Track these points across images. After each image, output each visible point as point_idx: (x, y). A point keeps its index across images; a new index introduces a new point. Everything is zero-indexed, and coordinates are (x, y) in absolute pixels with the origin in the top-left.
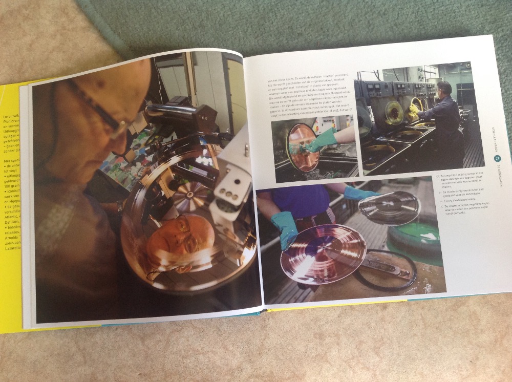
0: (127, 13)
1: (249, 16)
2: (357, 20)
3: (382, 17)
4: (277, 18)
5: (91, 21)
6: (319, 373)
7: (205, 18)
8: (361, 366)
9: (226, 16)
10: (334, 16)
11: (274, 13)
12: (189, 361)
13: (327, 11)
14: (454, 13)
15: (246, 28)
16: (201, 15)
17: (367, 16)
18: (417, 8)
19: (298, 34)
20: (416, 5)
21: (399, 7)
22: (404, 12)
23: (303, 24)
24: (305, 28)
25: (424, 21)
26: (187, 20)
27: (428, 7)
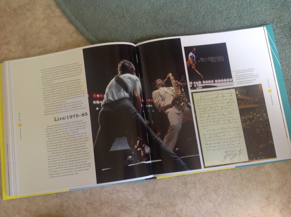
1: (149, 11)
3: (220, 14)
4: (164, 13)
8: (207, 200)
11: (162, 10)
12: (114, 196)
13: (190, 10)
16: (123, 10)
18: (238, 10)
19: (175, 22)
20: (238, 8)
21: (229, 8)
22: (232, 11)
23: (178, 16)
24: (179, 18)
25: (242, 16)
26: (116, 13)
27: (245, 9)
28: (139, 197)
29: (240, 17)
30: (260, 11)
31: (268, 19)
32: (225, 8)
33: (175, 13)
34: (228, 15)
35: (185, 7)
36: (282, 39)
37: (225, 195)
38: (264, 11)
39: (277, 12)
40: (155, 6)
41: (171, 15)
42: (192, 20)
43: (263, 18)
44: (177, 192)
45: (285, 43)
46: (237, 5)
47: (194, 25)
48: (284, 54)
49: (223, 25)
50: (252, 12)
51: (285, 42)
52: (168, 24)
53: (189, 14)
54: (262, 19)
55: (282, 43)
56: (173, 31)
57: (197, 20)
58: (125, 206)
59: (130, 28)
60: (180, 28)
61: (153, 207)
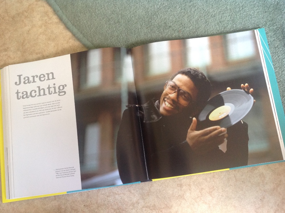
0: (80, 15)
1: (143, 17)
2: (200, 20)
3: (213, 18)
5: (61, 19)
6: (180, 205)
7: (120, 18)
8: (202, 202)
9: (131, 17)
10: (188, 17)
12: (110, 198)
13: (184, 14)
15: (142, 23)
16: (118, 16)
17: (205, 17)
18: (231, 13)
19: (169, 26)
20: (231, 11)
21: (222, 12)
22: (225, 15)
23: (172, 21)
24: (172, 23)
25: (235, 20)
26: (111, 19)
27: (237, 13)
28: (135, 200)
29: (233, 20)
30: (252, 15)
31: (261, 22)
32: (218, 12)
33: (169, 18)
34: (221, 19)
35: (179, 12)
36: (275, 41)
37: (220, 196)
38: (257, 15)
39: (270, 15)
40: (149, 11)
41: (165, 20)
42: (186, 25)
43: (256, 21)
44: (173, 194)
45: (278, 46)
46: (230, 9)
47: (188, 29)
48: (277, 56)
49: (217, 28)
50: (245, 16)
51: (278, 44)
52: (162, 29)
53: (182, 18)
54: (255, 22)
55: (275, 45)
56: (167, 36)
57: (190, 25)
58: (122, 208)
59: (125, 34)
60: (174, 32)
61: (149, 209)
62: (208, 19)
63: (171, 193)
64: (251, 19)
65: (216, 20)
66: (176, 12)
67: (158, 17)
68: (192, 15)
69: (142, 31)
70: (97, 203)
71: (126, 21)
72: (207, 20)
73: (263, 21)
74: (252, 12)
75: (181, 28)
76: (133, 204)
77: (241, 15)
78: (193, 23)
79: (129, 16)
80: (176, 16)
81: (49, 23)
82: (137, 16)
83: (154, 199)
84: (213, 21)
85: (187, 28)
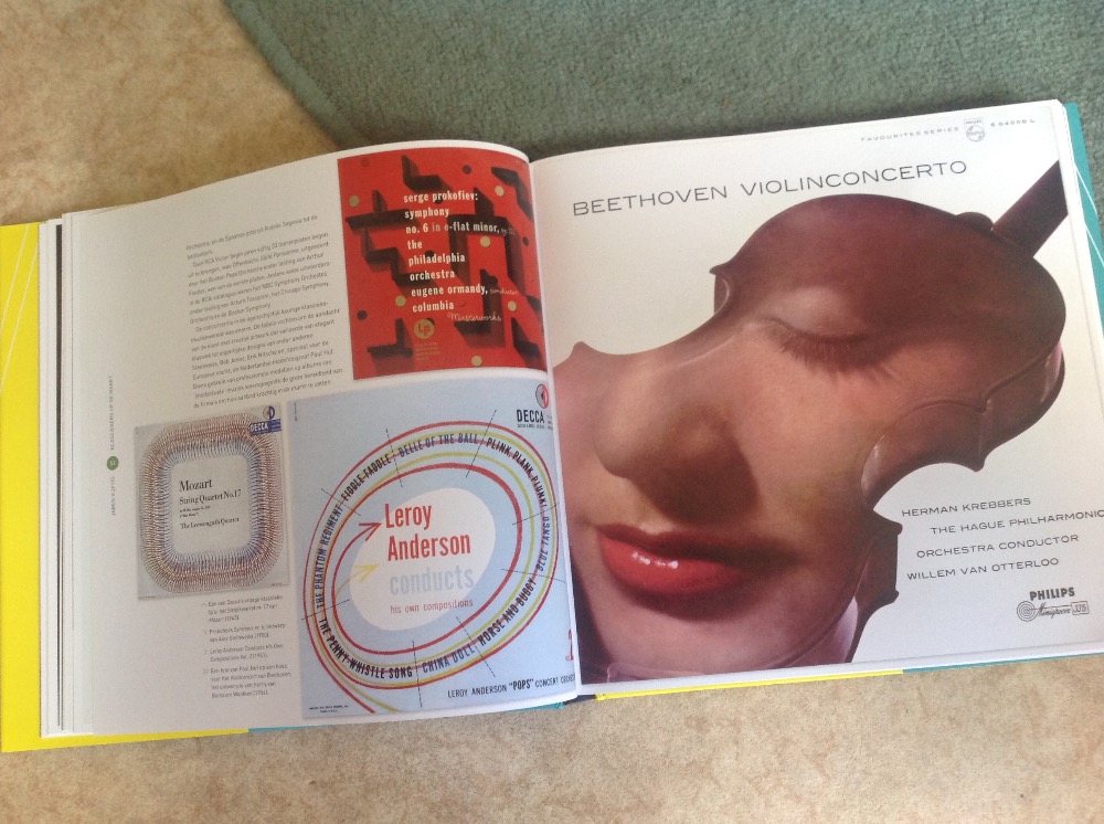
0: (326, 23)
1: (581, 37)
2: (809, 56)
3: (863, 51)
4: (640, 46)
5: (251, 36)
6: (694, 800)
7: (488, 40)
8: (783, 792)
9: (532, 37)
10: (760, 45)
11: (634, 34)
12: (417, 760)
13: (745, 33)
14: (1020, 47)
15: (573, 63)
16: (480, 32)
17: (832, 47)
18: (939, 35)
19: (684, 80)
20: (938, 28)
21: (901, 31)
22: (912, 41)
23: (695, 59)
24: (697, 67)
25: (952, 64)
26: (450, 44)
27: (964, 35)
28: (513, 770)
29: (943, 64)
30: (1025, 43)
33: (684, 45)
34: (896, 56)
35: (723, 22)
37: (857, 775)
38: (1044, 45)
39: (1097, 47)
40: (606, 16)
41: (667, 54)
42: (751, 75)
43: (1040, 71)
44: (667, 756)
46: (935, 17)
47: (758, 94)
50: (994, 47)
52: (654, 89)
53: (738, 49)
54: (1035, 76)
56: (672, 116)
57: (770, 77)
58: (460, 801)
59: (505, 103)
60: (702, 105)
61: (567, 810)
62: (842, 55)
63: (661, 750)
64: (1021, 62)
65: (874, 59)
66: (712, 22)
67: (638, 40)
68: (779, 37)
69: (572, 94)
70: (362, 775)
71: (509, 52)
72: (839, 61)
73: (1067, 69)
74: (1025, 32)
75: (733, 87)
76: (506, 789)
77: (981, 44)
78: (782, 70)
79: (523, 33)
80: (712, 41)
81: (202, 53)
82: (554, 34)
83: (592, 772)
84: (862, 62)
85: (755, 90)
